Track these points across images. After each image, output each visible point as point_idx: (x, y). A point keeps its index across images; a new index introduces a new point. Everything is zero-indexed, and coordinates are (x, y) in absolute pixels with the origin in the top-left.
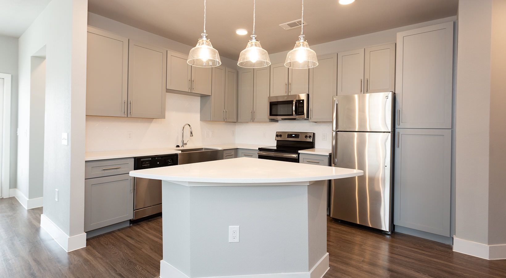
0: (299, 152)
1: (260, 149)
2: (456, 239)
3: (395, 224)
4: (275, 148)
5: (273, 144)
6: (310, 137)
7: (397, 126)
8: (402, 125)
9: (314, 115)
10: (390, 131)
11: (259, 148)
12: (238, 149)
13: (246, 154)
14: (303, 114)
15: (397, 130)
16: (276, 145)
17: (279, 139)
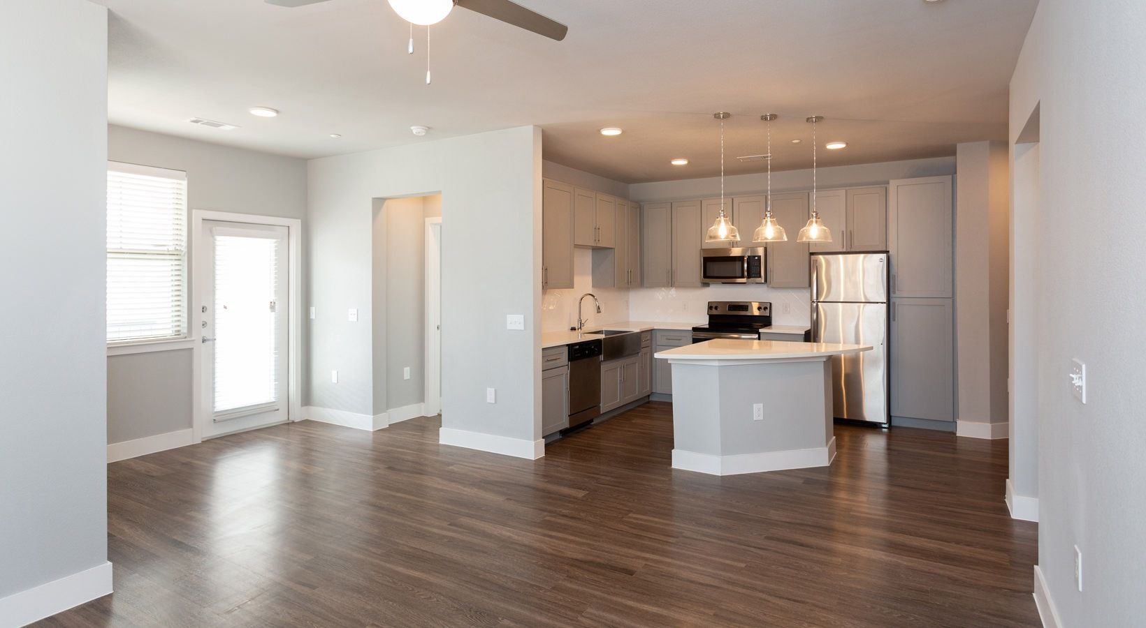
0: (760, 330)
1: (695, 329)
2: (959, 422)
3: (892, 414)
4: (707, 326)
5: (704, 321)
6: (765, 308)
7: (892, 295)
8: (898, 294)
9: (775, 276)
10: (885, 301)
11: (693, 328)
12: (653, 332)
13: (669, 337)
14: (760, 277)
15: (892, 300)
16: (708, 323)
17: (714, 312)
